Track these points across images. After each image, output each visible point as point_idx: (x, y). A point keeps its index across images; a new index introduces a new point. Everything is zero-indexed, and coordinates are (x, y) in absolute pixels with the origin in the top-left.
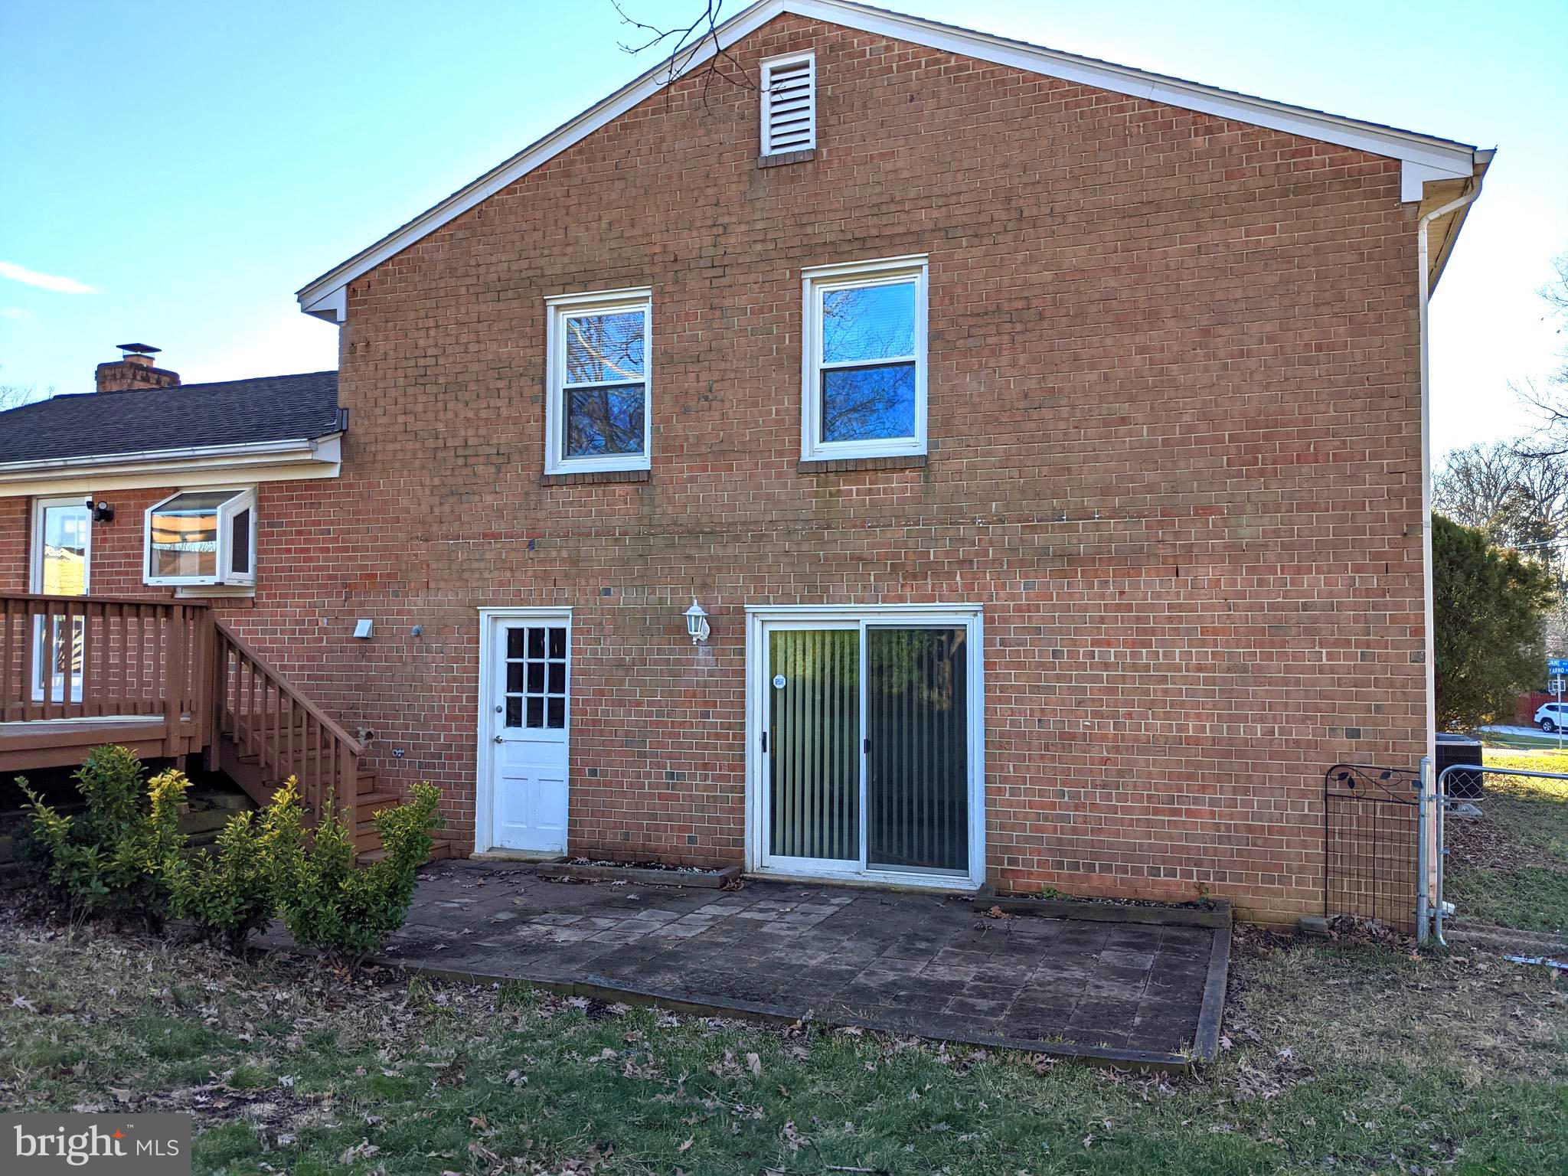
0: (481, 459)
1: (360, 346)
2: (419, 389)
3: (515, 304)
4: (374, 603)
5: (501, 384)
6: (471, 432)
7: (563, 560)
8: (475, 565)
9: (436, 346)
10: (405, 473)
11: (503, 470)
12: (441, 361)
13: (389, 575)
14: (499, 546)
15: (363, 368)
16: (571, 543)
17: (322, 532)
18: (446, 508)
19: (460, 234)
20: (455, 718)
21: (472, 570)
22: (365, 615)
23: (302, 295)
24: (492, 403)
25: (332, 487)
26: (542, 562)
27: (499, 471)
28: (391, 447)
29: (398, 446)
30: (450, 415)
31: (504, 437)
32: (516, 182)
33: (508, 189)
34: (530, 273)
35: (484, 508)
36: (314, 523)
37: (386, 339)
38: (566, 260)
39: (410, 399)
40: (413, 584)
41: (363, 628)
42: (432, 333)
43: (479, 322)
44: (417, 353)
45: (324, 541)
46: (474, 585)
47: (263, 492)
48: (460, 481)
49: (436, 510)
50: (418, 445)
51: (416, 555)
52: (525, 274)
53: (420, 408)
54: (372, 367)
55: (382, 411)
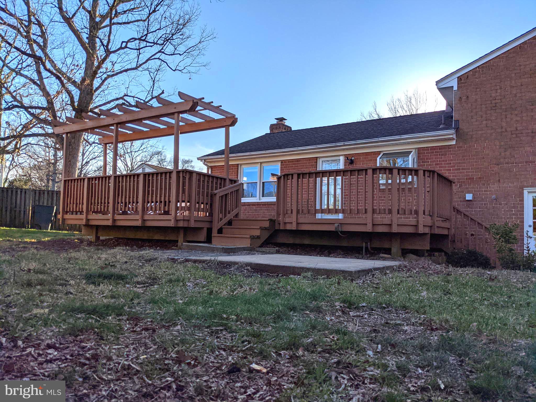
0: (524, 135)
1: (464, 98)
2: (492, 111)
4: (473, 188)
6: (519, 125)
8: (522, 173)
9: (500, 95)
10: (487, 141)
12: (503, 101)
13: (480, 178)
15: (465, 106)
17: (448, 164)
18: (507, 153)
19: (511, 55)
21: (520, 175)
22: (469, 192)
23: (437, 83)
24: (529, 114)
25: (452, 148)
27: (533, 138)
28: (480, 132)
29: (483, 132)
30: (508, 120)
35: (526, 152)
36: (443, 161)
37: (476, 95)
39: (489, 115)
40: (492, 181)
41: (469, 197)
42: (499, 91)
43: (522, 86)
44: (492, 98)
45: (448, 167)
46: (522, 180)
47: (420, 151)
48: (514, 143)
49: (502, 154)
50: (493, 131)
51: (493, 170)
53: (493, 118)
54: (470, 105)
55: (475, 120)
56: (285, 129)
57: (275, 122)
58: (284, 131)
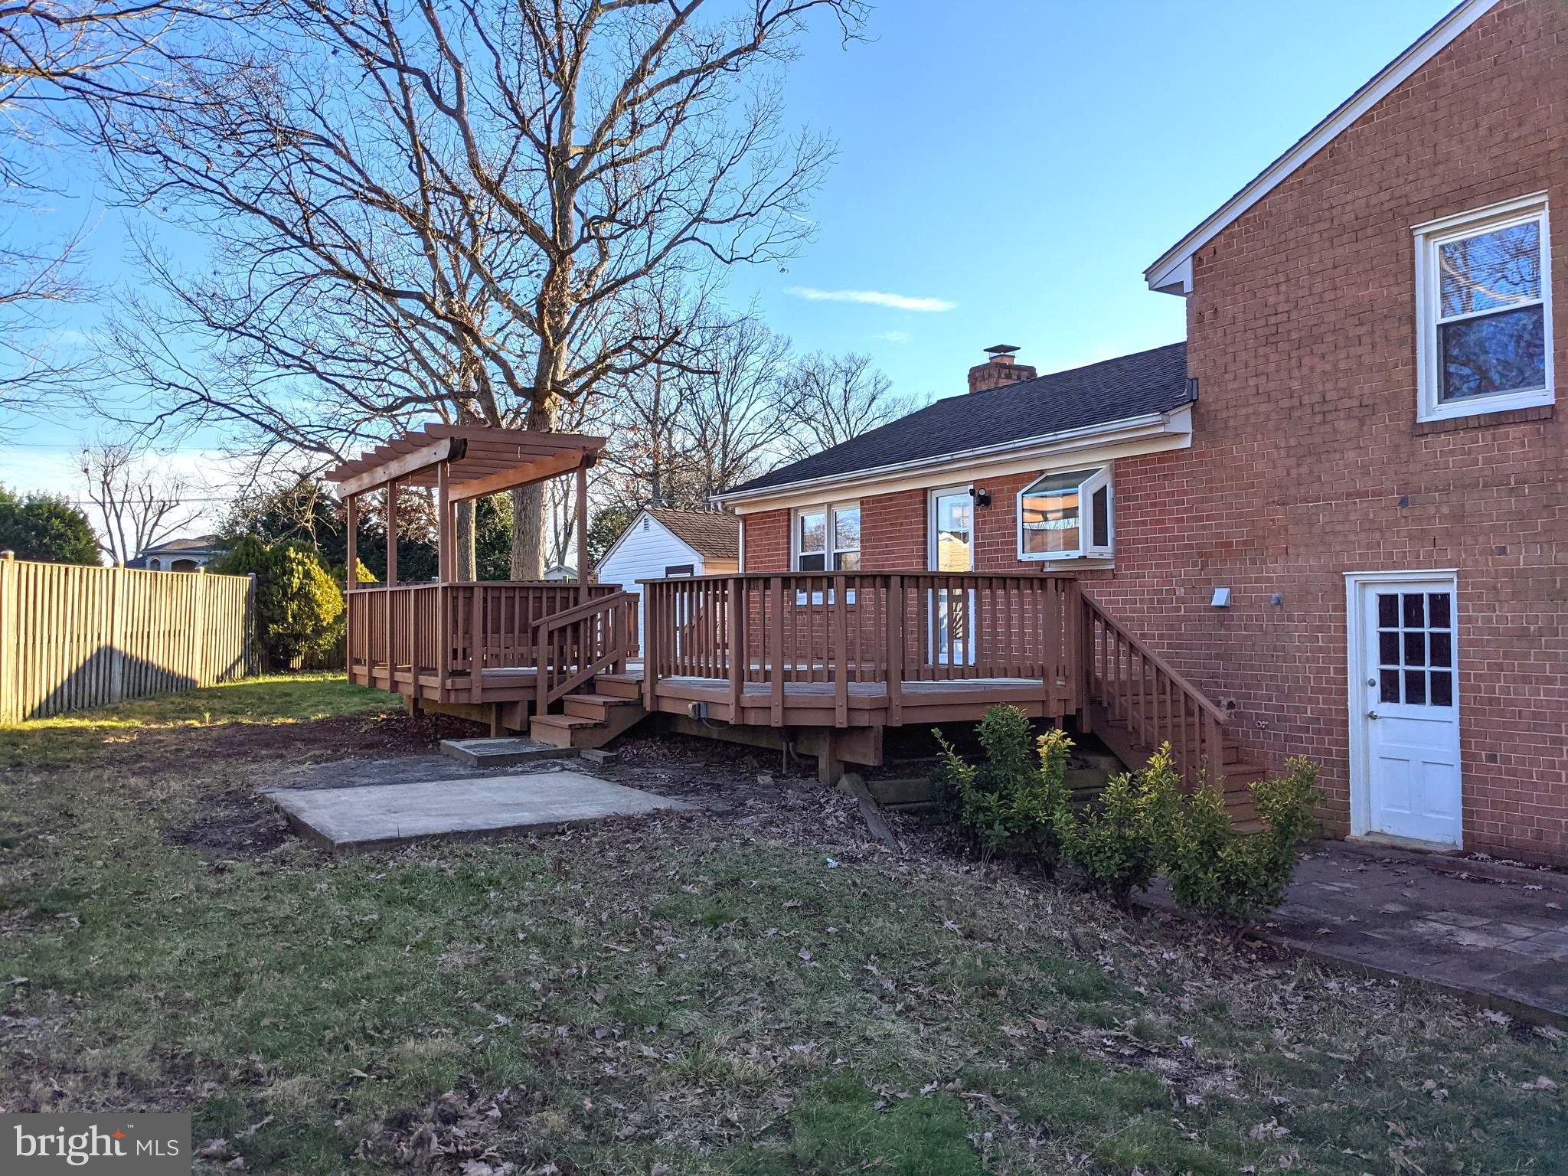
0: (1341, 414)
1: (1208, 314)
2: (1268, 349)
3: (1377, 240)
4: (1230, 571)
5: (1362, 330)
6: (1329, 386)
7: (1445, 516)
8: (1339, 528)
9: (1287, 301)
10: (1259, 437)
11: (1368, 422)
12: (1294, 316)
13: (1245, 543)
14: (1365, 505)
15: (1211, 336)
16: (1454, 498)
17: (1177, 503)
18: (1304, 470)
19: (1310, 179)
20: (1322, 691)
21: (1334, 533)
22: (1221, 584)
23: (1149, 273)
24: (1352, 351)
25: (1183, 458)
26: (1419, 520)
27: (1362, 424)
28: (1243, 411)
29: (1250, 410)
30: (1305, 371)
31: (1369, 386)
32: (1372, 109)
33: (1364, 119)
34: (1393, 204)
35: (1346, 466)
36: (1168, 494)
37: (1234, 302)
38: (1436, 180)
39: (1262, 360)
40: (1271, 551)
41: (1220, 597)
42: (1283, 288)
43: (1335, 267)
44: (1267, 311)
45: (1179, 511)
46: (1338, 548)
47: (1119, 467)
48: (1318, 440)
49: (1294, 471)
50: (1272, 406)
51: (1273, 520)
52: (1386, 207)
54: (1220, 333)
55: (1232, 376)
56: (1008, 376)
57: (985, 359)
58: (1004, 382)
